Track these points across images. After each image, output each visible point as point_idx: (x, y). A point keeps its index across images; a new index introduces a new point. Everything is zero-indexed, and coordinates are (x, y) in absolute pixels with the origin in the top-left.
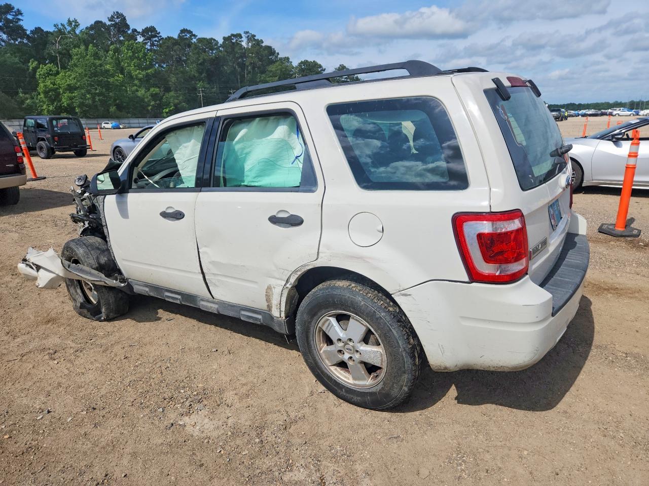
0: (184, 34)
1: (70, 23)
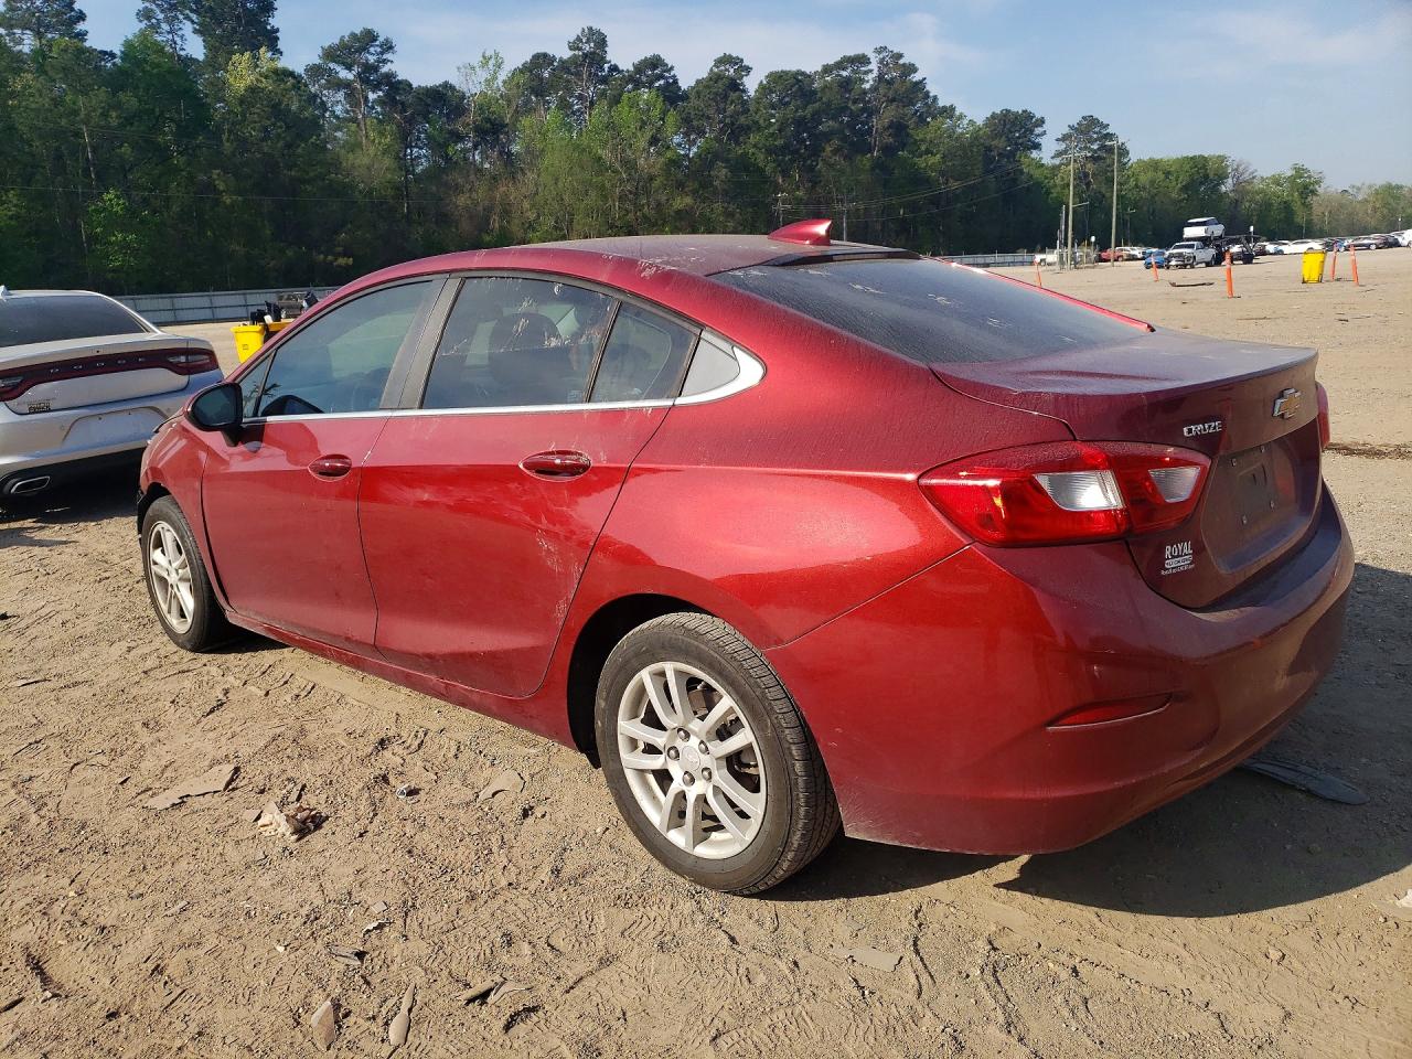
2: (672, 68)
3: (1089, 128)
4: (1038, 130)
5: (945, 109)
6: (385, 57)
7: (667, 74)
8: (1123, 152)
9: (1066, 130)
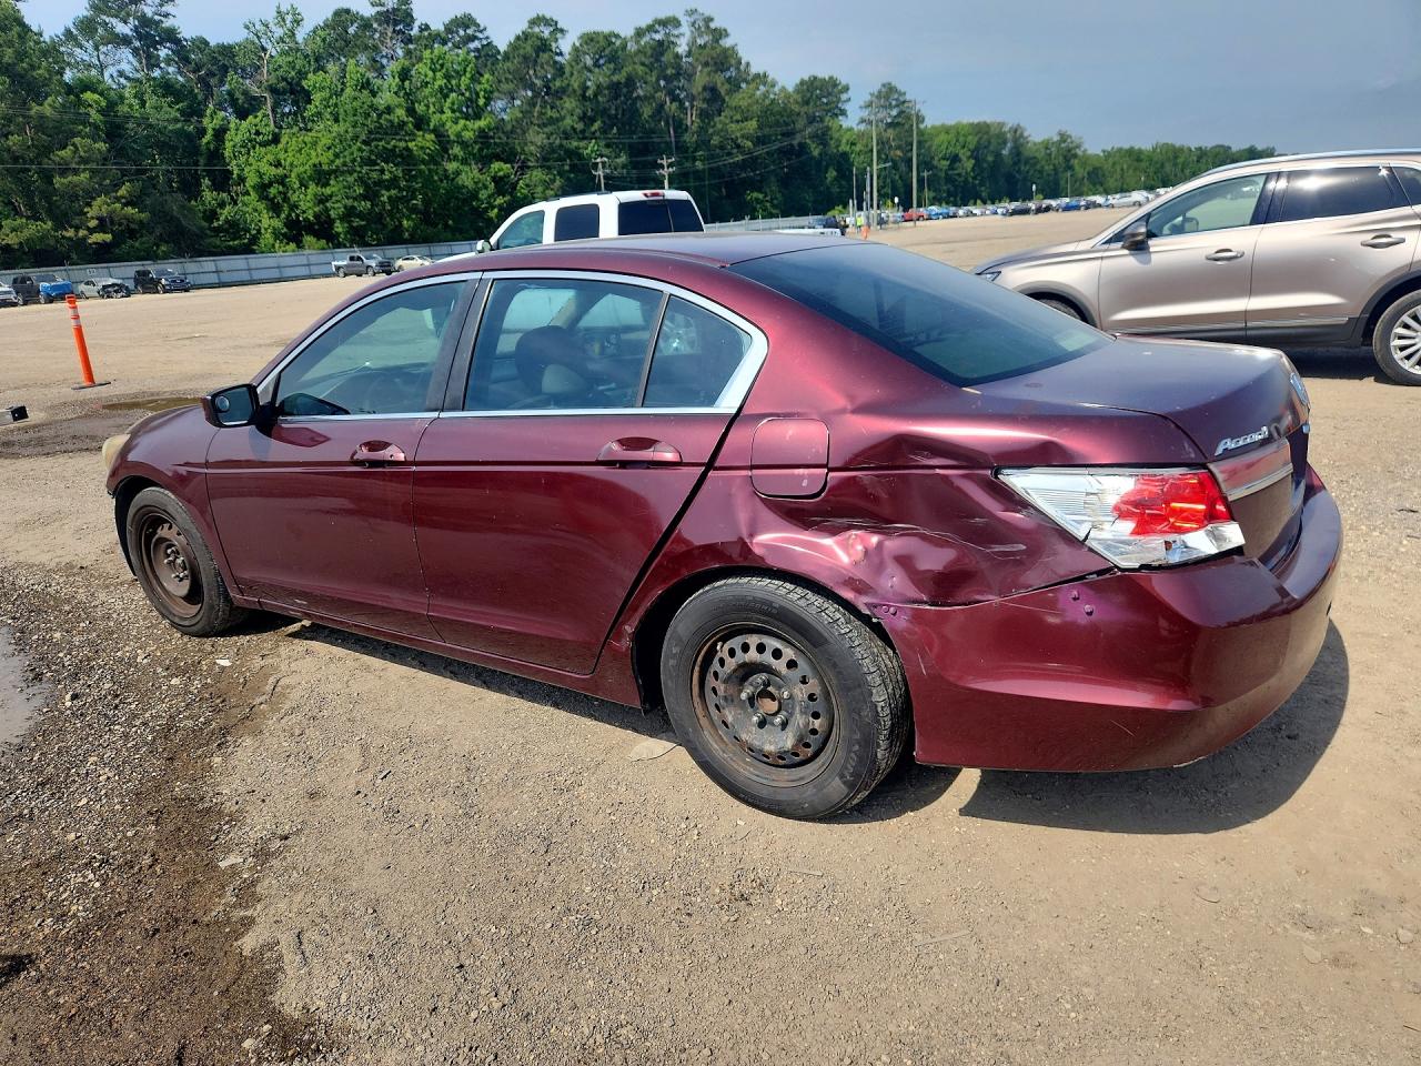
1: (281, 15)
2: (485, 29)
3: (888, 95)
4: (844, 97)
5: (757, 76)
6: (164, 9)
7: (480, 35)
8: (920, 119)
9: (868, 98)
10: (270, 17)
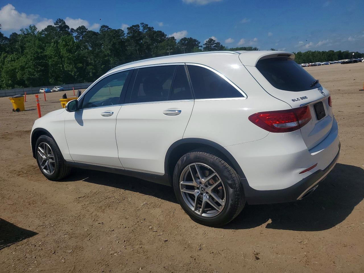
0: (103, 29)
1: (31, 28)
3: (211, 41)
4: (197, 42)
7: (86, 31)
9: (206, 42)
10: (28, 28)
